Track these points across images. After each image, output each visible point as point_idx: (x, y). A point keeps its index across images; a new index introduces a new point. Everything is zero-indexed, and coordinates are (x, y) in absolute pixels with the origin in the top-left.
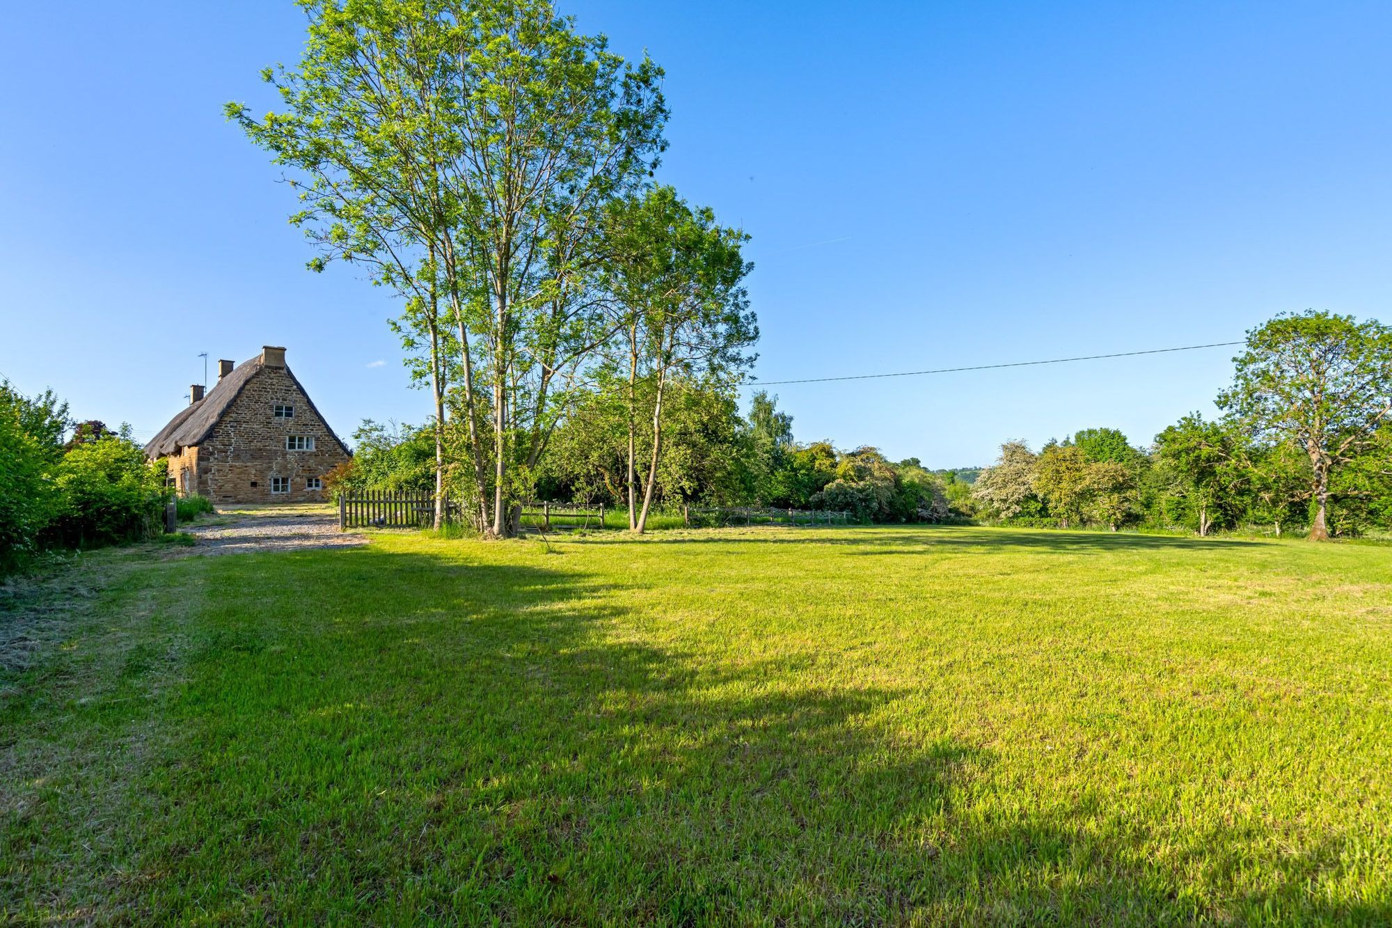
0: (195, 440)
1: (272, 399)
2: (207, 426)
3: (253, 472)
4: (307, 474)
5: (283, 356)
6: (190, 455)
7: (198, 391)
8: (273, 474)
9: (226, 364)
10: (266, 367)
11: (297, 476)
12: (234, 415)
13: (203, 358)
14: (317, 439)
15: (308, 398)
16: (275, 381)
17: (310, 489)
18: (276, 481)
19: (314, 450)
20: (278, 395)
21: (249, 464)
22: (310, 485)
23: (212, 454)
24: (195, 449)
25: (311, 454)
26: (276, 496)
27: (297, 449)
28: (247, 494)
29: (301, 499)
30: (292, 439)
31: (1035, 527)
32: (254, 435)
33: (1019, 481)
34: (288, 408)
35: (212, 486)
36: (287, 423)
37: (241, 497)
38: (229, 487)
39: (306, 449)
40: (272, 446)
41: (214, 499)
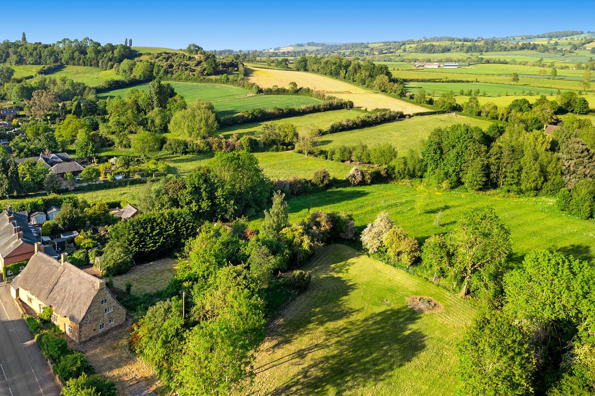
1: (101, 299)
3: (95, 326)
10: (100, 289)
14: (113, 307)
16: (102, 293)
18: (101, 326)
19: (112, 310)
20: (103, 297)
21: (93, 324)
23: (83, 325)
24: (78, 325)
26: (100, 331)
27: (107, 313)
28: (93, 334)
29: (107, 329)
30: (106, 310)
31: (381, 259)
32: (95, 313)
33: (379, 238)
34: (105, 300)
35: (83, 336)
36: (105, 305)
37: (91, 336)
38: (87, 334)
39: (110, 311)
40: (100, 315)
41: (83, 339)
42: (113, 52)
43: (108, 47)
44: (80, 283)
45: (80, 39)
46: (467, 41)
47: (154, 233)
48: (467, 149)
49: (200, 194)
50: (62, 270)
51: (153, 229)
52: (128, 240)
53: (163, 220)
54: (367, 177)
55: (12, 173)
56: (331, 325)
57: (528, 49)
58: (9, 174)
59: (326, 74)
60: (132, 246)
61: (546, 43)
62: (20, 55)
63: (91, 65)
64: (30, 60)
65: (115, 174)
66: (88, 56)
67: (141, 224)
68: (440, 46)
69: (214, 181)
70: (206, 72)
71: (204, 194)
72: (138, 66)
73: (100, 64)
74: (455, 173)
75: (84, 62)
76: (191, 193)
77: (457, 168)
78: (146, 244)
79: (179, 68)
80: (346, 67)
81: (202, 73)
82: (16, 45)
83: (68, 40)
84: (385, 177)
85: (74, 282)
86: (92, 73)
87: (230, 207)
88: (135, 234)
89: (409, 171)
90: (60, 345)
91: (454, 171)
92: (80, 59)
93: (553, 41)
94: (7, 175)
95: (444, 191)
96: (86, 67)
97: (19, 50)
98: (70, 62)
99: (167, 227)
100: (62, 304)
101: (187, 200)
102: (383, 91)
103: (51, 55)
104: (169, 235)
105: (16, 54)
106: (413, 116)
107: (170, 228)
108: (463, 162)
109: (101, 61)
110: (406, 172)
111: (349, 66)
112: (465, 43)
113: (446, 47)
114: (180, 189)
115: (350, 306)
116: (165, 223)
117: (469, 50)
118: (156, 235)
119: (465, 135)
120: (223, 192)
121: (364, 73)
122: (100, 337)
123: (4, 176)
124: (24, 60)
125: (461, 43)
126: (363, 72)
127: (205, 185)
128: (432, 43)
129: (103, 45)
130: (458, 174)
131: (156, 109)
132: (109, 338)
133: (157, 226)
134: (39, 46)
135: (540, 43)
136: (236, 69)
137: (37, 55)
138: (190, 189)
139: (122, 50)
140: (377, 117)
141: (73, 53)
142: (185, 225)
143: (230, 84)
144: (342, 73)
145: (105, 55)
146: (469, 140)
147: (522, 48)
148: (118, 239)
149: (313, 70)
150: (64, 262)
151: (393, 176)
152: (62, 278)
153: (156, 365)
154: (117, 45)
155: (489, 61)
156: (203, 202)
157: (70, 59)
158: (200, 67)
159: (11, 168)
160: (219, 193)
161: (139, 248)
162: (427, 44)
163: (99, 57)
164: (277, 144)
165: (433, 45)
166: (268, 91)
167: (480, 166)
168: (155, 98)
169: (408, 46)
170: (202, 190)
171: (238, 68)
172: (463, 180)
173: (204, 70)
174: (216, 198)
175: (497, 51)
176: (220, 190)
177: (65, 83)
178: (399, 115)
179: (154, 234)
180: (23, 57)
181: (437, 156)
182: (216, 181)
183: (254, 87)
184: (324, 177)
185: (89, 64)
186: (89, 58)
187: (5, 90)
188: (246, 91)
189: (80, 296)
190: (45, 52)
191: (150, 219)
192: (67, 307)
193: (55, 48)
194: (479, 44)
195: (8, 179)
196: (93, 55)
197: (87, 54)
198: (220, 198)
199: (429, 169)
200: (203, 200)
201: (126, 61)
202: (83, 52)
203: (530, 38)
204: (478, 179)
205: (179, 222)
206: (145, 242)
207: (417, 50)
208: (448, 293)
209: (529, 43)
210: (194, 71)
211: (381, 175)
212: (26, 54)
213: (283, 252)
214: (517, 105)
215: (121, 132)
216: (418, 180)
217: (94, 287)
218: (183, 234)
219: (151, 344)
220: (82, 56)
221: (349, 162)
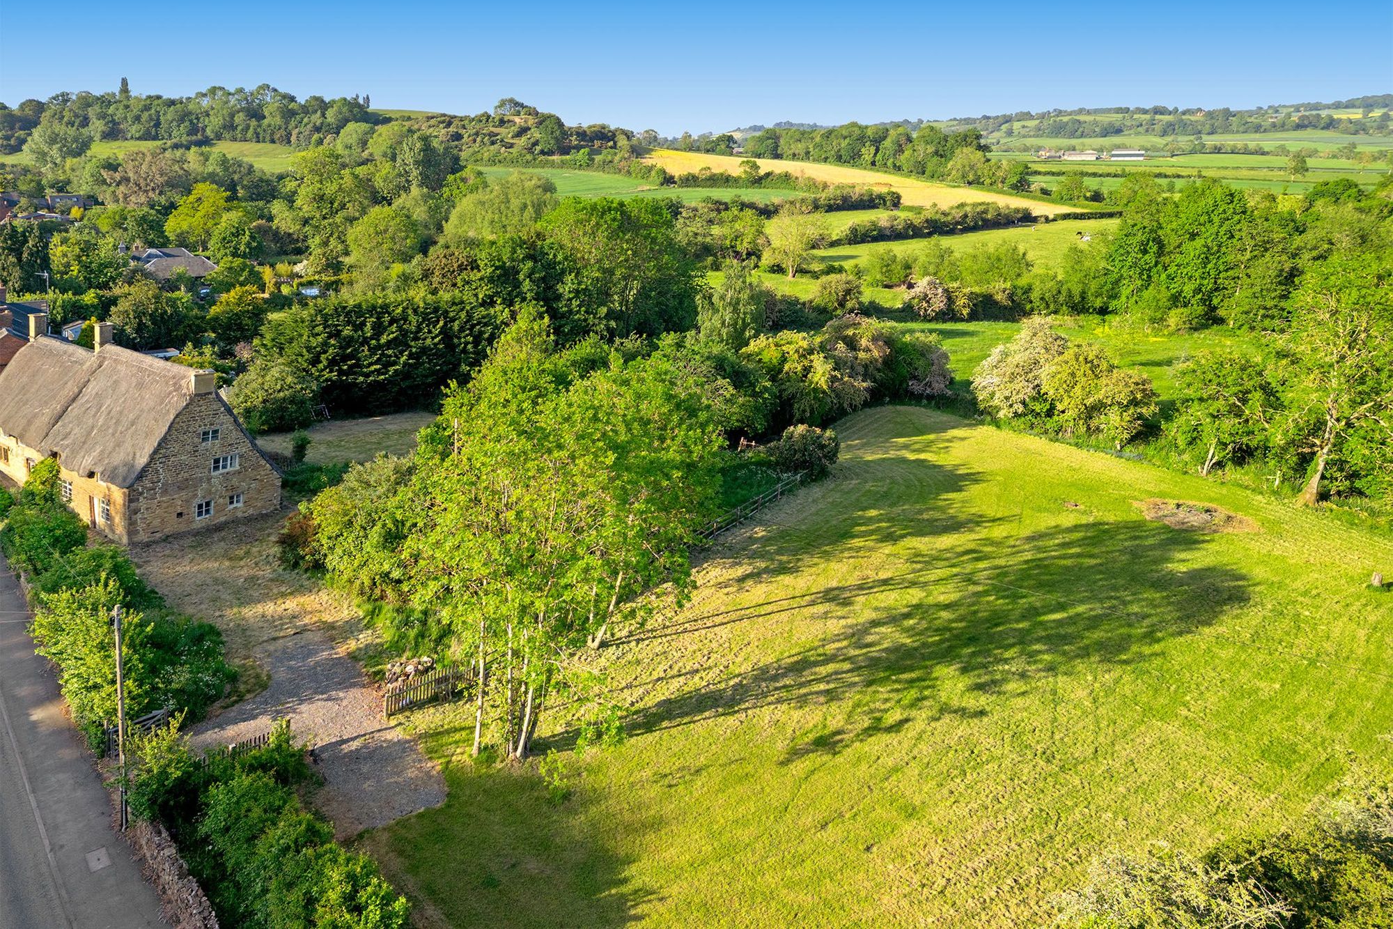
1: (200, 426)
3: (179, 503)
4: (230, 494)
8: (197, 501)
10: (196, 396)
11: (220, 497)
12: (164, 451)
14: (241, 456)
15: (234, 418)
16: (203, 408)
17: (232, 507)
18: (200, 507)
19: (237, 467)
20: (206, 421)
21: (175, 496)
22: (232, 503)
23: (141, 494)
24: (125, 492)
25: (235, 473)
26: (200, 522)
27: (221, 471)
28: (173, 525)
29: (223, 519)
30: (217, 461)
31: (1036, 431)
32: (181, 466)
33: (1030, 375)
34: (215, 432)
35: (140, 526)
36: (213, 447)
37: (168, 531)
38: (156, 522)
39: (229, 469)
40: (198, 474)
41: (143, 537)
42: (323, 115)
43: (313, 103)
44: (140, 386)
45: (250, 87)
46: (1162, 113)
47: (384, 339)
48: (1232, 237)
49: (517, 284)
50: (95, 366)
51: (379, 329)
52: (309, 349)
53: (410, 312)
54: (961, 302)
55: (31, 254)
56: (923, 544)
57: (1315, 127)
58: (25, 255)
59: (825, 160)
60: (321, 366)
61: (1360, 116)
62: (113, 121)
63: (273, 141)
64: (134, 130)
65: (301, 284)
66: (266, 122)
67: (348, 314)
68: (1096, 123)
69: (555, 256)
70: (538, 148)
71: (527, 285)
72: (380, 135)
73: (293, 138)
74: (1200, 296)
75: (257, 135)
76: (491, 280)
77: (1205, 282)
78: (357, 365)
79: (475, 141)
80: (877, 141)
81: (530, 150)
82: (105, 101)
83: (222, 89)
84: (1005, 307)
85: (123, 387)
86: (275, 156)
87: (597, 321)
88: (329, 337)
89: (1070, 295)
90: (58, 532)
91: (1198, 290)
92: (248, 127)
93: (1377, 113)
94: (20, 260)
95: (1171, 334)
96: (261, 145)
97: (111, 111)
98: (226, 135)
99: (419, 329)
100: (84, 443)
101: (481, 296)
102: (970, 183)
103: (182, 120)
104: (424, 350)
105: (104, 118)
106: (1054, 220)
107: (430, 332)
108: (1221, 268)
109: (295, 133)
110: (1061, 299)
111: (884, 138)
112: (1158, 117)
113: (1111, 125)
114: (461, 268)
115: (973, 511)
116: (413, 319)
117: (1168, 130)
118: (389, 344)
119: (1224, 207)
120: (580, 283)
121: (924, 150)
122: (195, 536)
123: (12, 259)
124: (120, 131)
125: (1147, 117)
126: (921, 148)
127: (530, 264)
128: (1077, 118)
129: (302, 99)
130: (1206, 300)
131: (415, 191)
132: (223, 539)
133: (391, 323)
134: (156, 102)
135: (1344, 117)
136: (611, 143)
137: (151, 119)
138: (490, 270)
139: (345, 109)
140: (966, 216)
141: (232, 116)
142: (471, 329)
143: (597, 169)
144: (867, 152)
145: (306, 120)
146: (1237, 218)
147: (1299, 127)
148: (281, 349)
149: (794, 155)
150: (102, 344)
151: (1028, 307)
152: (90, 386)
153: (362, 593)
154: (334, 101)
155: (1220, 149)
156: (524, 305)
157: (224, 127)
158: (524, 139)
159: (31, 243)
160: (566, 287)
161: (341, 372)
162: (1065, 119)
163: (293, 124)
164: (715, 255)
165: (1079, 122)
166: (687, 179)
167: (1272, 273)
168: (415, 173)
169: (1017, 126)
170: (521, 277)
171: (615, 143)
172: (1221, 313)
173: (536, 143)
174: (558, 297)
175: (1238, 132)
176: (569, 278)
177: (207, 160)
178: (1020, 215)
179: (383, 341)
180: (119, 124)
181: (1150, 258)
182: (560, 258)
183: (653, 173)
184: (848, 292)
185: (268, 138)
186: (269, 126)
187: (68, 172)
188: (636, 182)
189: (138, 418)
190: (171, 114)
191: (374, 307)
192: (98, 449)
193: (191, 107)
194: (1193, 118)
195: (22, 268)
196: (278, 120)
197: (264, 117)
198: (570, 300)
199: (1125, 292)
200: (524, 299)
201: (351, 126)
202: (256, 114)
203: (1317, 107)
204: (1270, 304)
205: (453, 320)
206: (359, 360)
207: (1039, 133)
208: (1260, 497)
209: (1319, 115)
210: (512, 146)
211: (996, 303)
212: (126, 118)
213: (753, 385)
214: (1328, 191)
215: (325, 218)
216: (1096, 318)
217: (177, 387)
218: (464, 351)
219: (349, 541)
220: (253, 123)
221: (904, 288)
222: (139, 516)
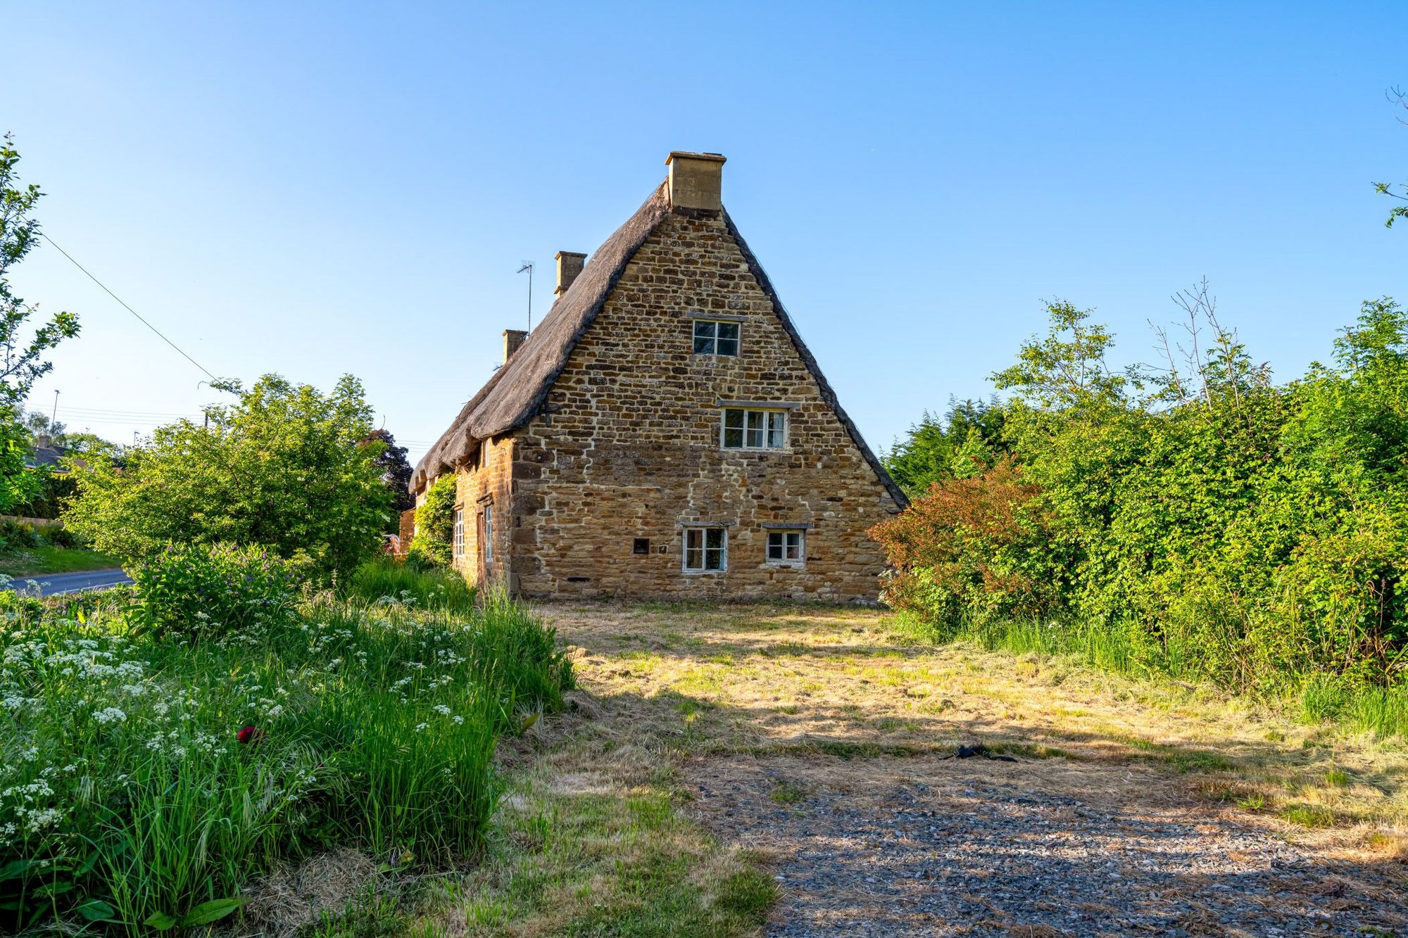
0: (509, 420)
1: (689, 302)
2: (537, 379)
3: (641, 510)
4: (768, 520)
5: (717, 177)
6: (498, 457)
7: (516, 339)
8: (685, 518)
9: (571, 261)
10: (677, 210)
11: (745, 524)
12: (598, 349)
13: (525, 274)
14: (796, 418)
15: (774, 298)
16: (696, 251)
17: (774, 564)
18: (693, 537)
19: (788, 449)
20: (705, 291)
21: (630, 488)
22: (776, 553)
24: (507, 444)
25: (781, 462)
26: (694, 580)
27: (746, 449)
30: (734, 417)
32: (643, 405)
34: (728, 330)
35: (543, 549)
36: (724, 374)
37: (611, 582)
38: (583, 552)
39: (765, 448)
40: (689, 439)
41: (548, 583)
222: (539, 520)
